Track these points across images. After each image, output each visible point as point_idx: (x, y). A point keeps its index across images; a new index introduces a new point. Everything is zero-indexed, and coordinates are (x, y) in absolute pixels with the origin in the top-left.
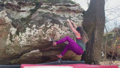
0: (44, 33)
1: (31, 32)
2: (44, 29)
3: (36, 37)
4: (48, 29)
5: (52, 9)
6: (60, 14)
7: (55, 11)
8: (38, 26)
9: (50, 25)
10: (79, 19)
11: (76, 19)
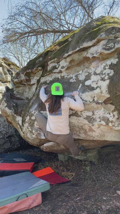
0: (30, 130)
5: (60, 68)
6: (71, 76)
7: (64, 71)
10: (101, 80)
11: (96, 81)
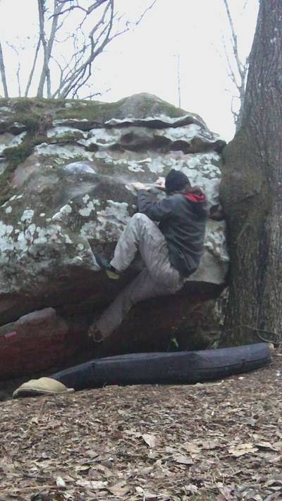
0: (69, 241)
1: (16, 240)
2: (70, 224)
3: (38, 258)
4: (83, 224)
5: (93, 140)
6: (125, 162)
7: (104, 149)
8: (42, 215)
9: (91, 207)
10: (203, 176)
11: (194, 177)
